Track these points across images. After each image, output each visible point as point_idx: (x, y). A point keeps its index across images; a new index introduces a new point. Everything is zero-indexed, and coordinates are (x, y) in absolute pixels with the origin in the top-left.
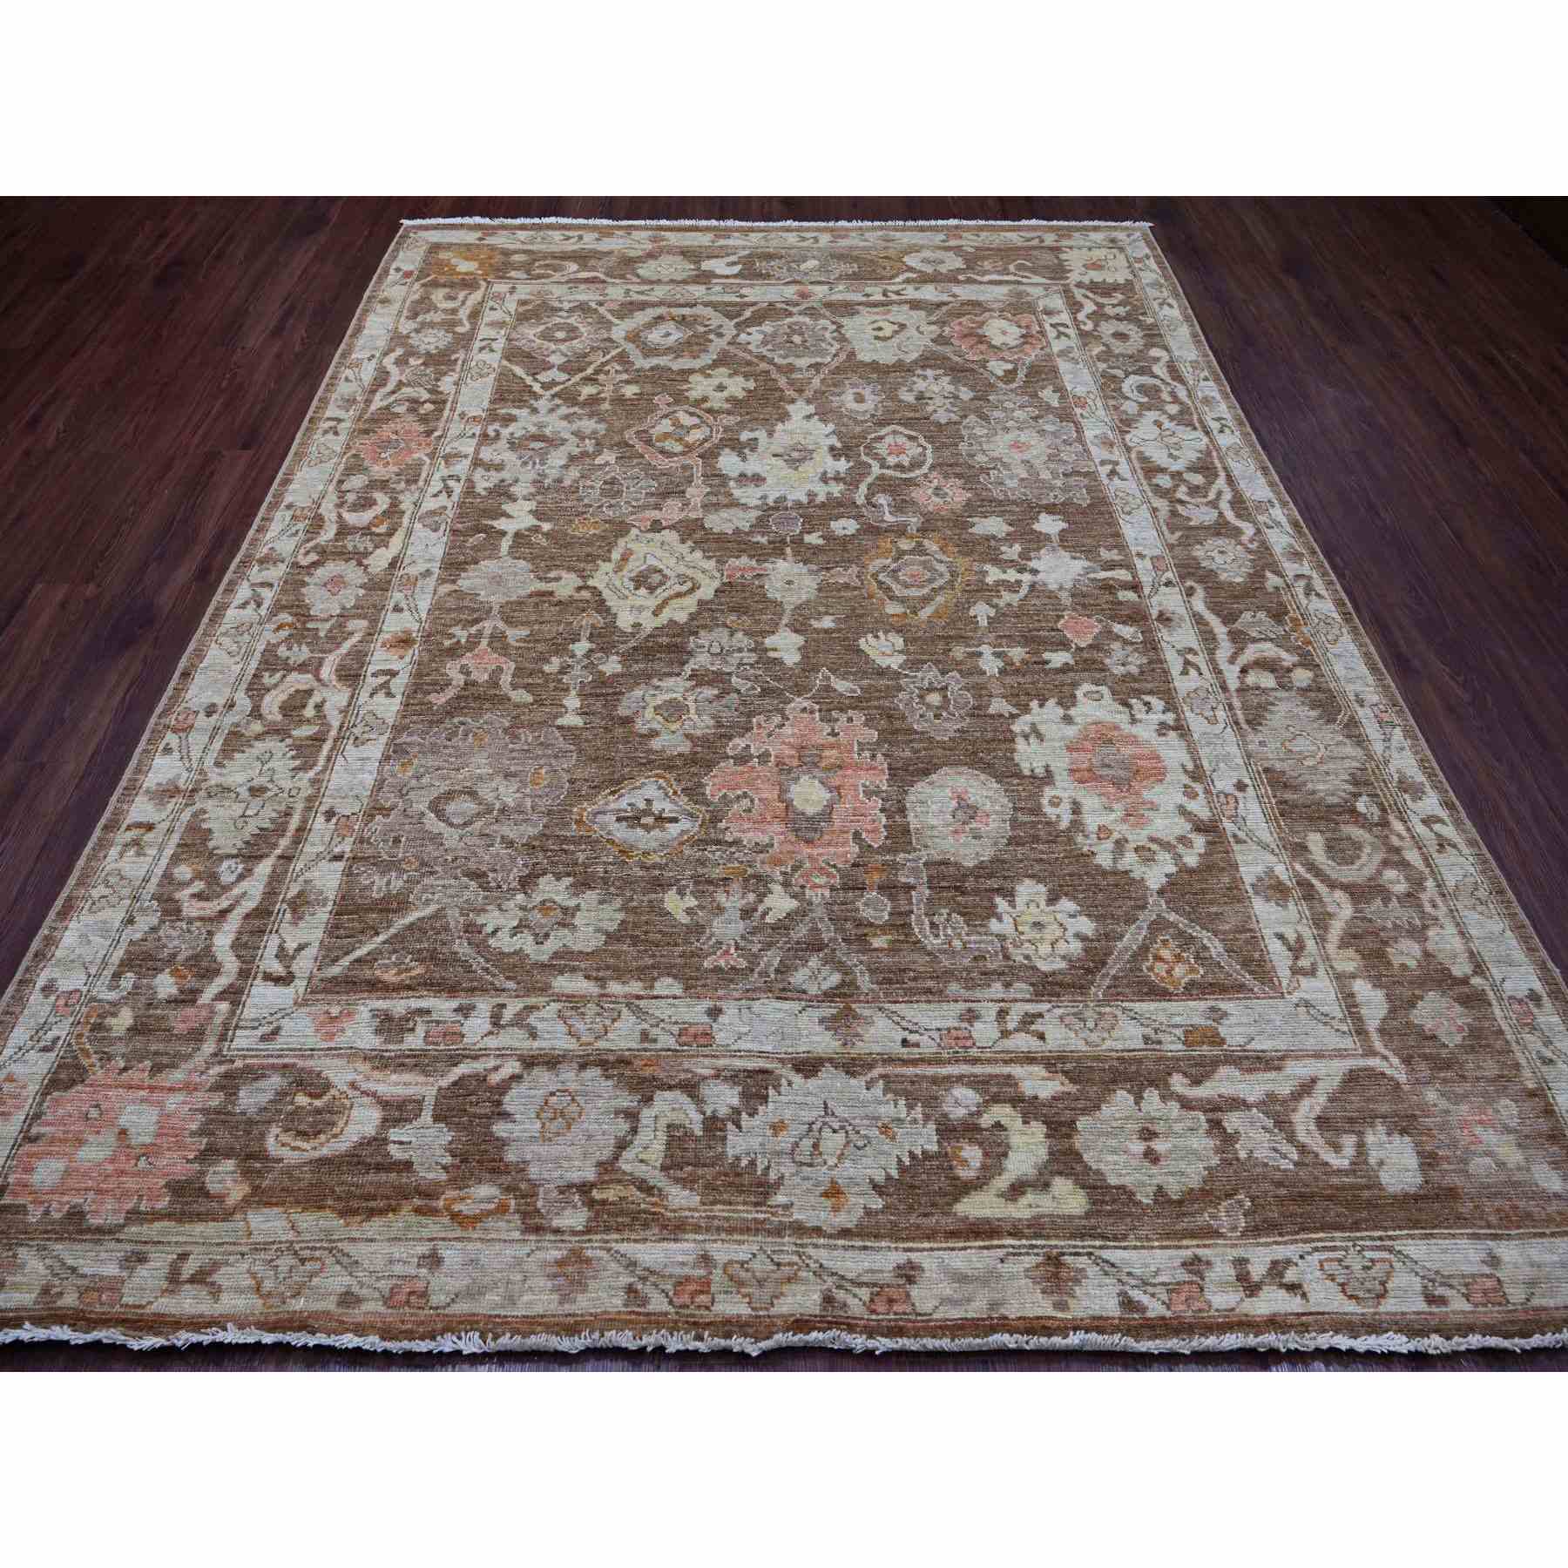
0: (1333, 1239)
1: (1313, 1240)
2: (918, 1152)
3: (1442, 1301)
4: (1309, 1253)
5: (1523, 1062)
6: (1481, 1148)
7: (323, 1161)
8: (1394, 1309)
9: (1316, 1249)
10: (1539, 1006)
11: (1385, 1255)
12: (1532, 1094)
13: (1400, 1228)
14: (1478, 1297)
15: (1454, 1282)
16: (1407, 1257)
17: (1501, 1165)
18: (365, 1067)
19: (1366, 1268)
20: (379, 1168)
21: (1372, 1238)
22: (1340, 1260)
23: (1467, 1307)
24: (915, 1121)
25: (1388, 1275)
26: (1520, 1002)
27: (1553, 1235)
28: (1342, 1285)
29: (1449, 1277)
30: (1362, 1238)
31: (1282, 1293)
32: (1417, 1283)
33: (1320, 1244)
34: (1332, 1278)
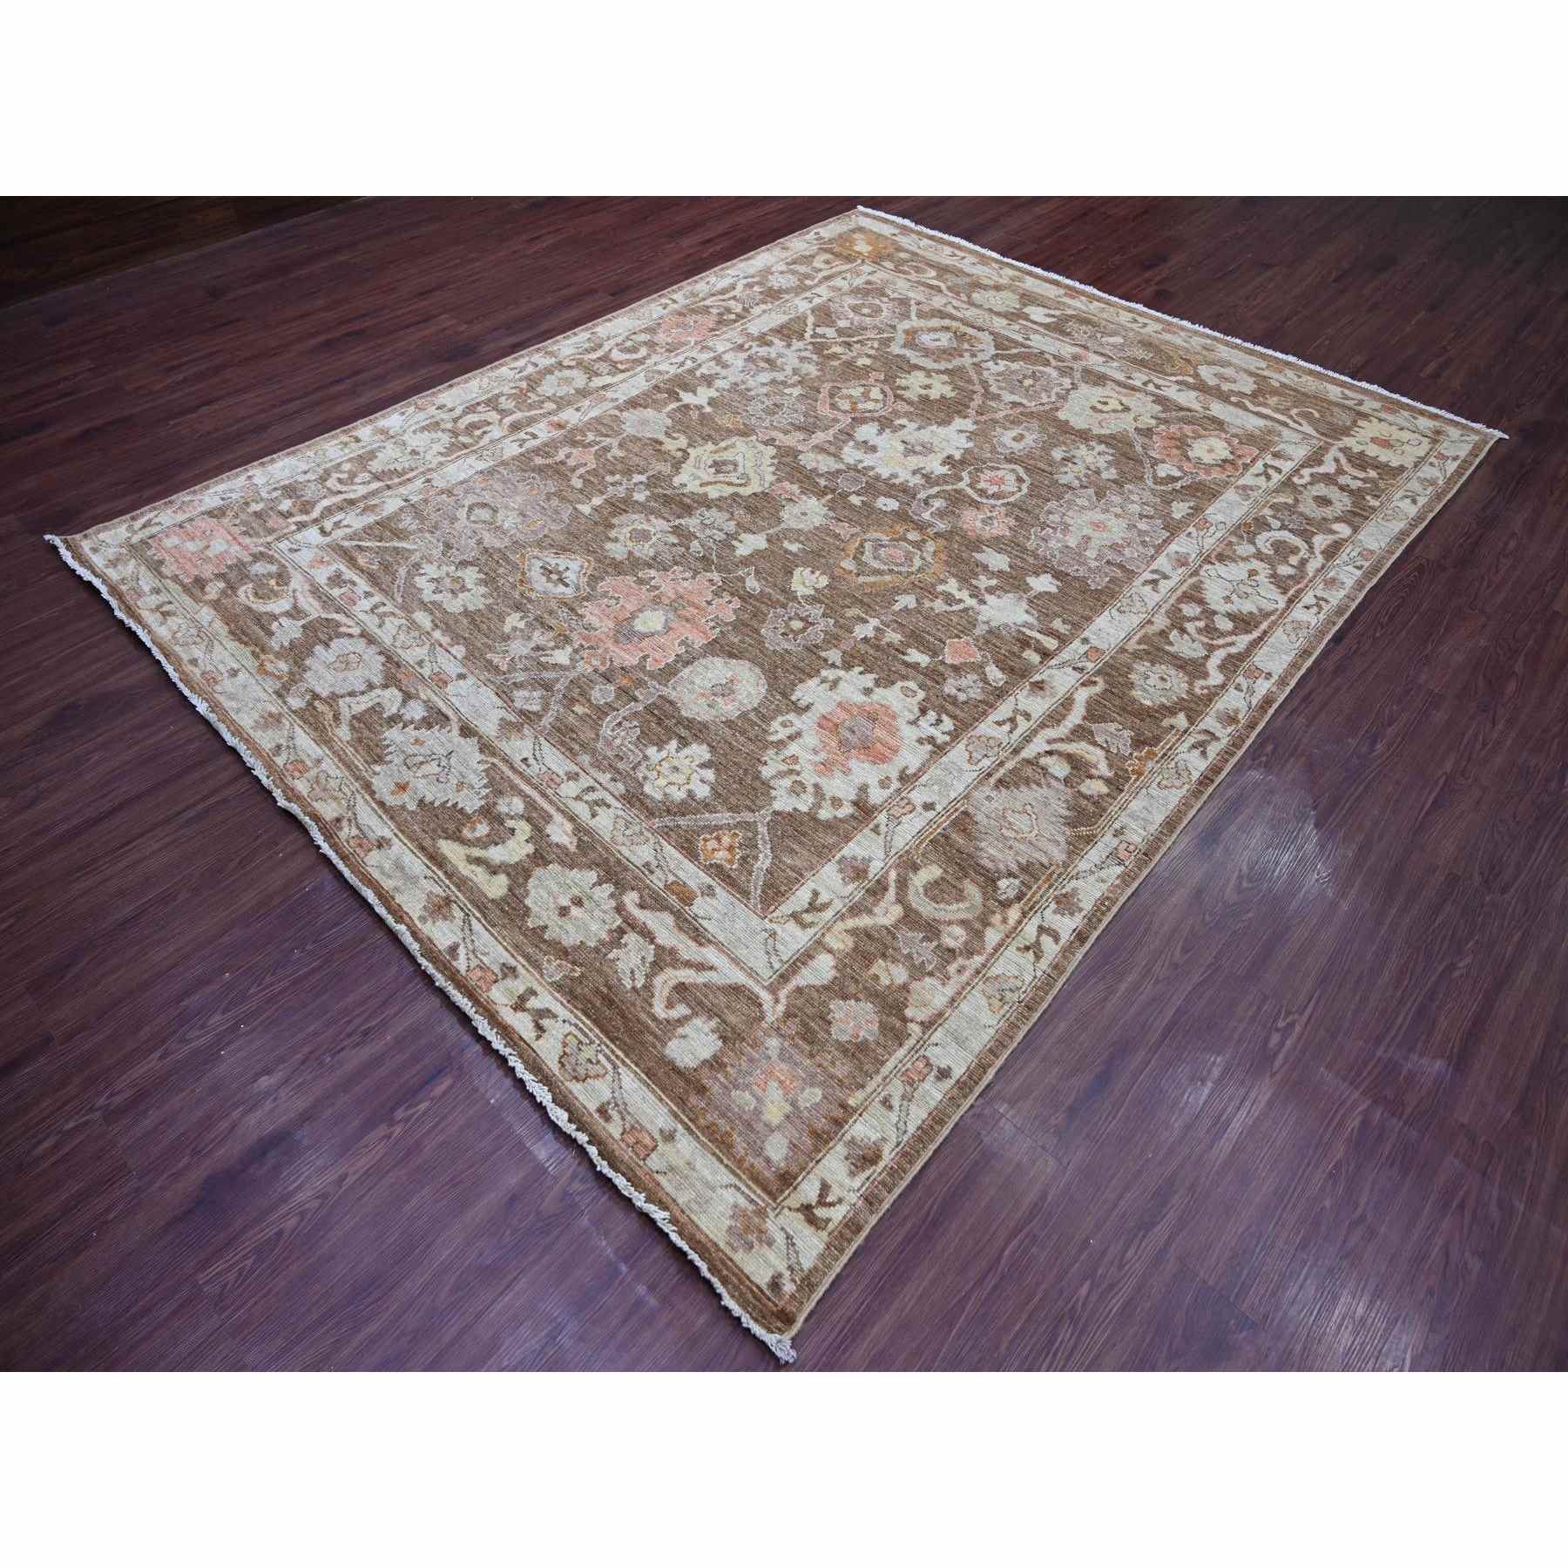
0: (591, 1030)
1: (580, 1020)
2: (460, 806)
3: (608, 1119)
4: (571, 1024)
5: (869, 1089)
6: (759, 1092)
7: (249, 609)
8: (575, 1091)
9: (576, 1026)
10: (938, 1079)
11: (609, 1067)
12: (843, 1106)
13: (637, 1065)
14: (631, 1140)
15: (628, 1118)
16: (619, 1079)
17: (757, 1112)
18: (307, 587)
19: (589, 1061)
20: (262, 627)
21: (613, 1052)
22: (581, 1042)
23: (617, 1136)
24: (479, 793)
25: (597, 1076)
26: (928, 1064)
27: (727, 1166)
28: (565, 1053)
29: (629, 1113)
30: (607, 1046)
31: (531, 1025)
32: (606, 1095)
33: (581, 1025)
34: (565, 1045)
